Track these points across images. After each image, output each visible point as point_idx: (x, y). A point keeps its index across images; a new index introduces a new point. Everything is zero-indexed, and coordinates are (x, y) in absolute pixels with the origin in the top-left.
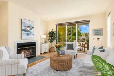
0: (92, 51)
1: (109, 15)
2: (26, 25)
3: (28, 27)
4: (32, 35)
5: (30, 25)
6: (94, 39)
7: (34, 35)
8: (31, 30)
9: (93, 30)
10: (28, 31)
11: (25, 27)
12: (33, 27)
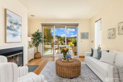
0: (91, 53)
1: (96, 22)
2: (13, 20)
3: (15, 24)
4: (19, 36)
5: (17, 22)
6: (82, 41)
7: (21, 36)
8: (18, 28)
9: (81, 33)
10: (14, 30)
11: (11, 22)
12: (20, 25)
